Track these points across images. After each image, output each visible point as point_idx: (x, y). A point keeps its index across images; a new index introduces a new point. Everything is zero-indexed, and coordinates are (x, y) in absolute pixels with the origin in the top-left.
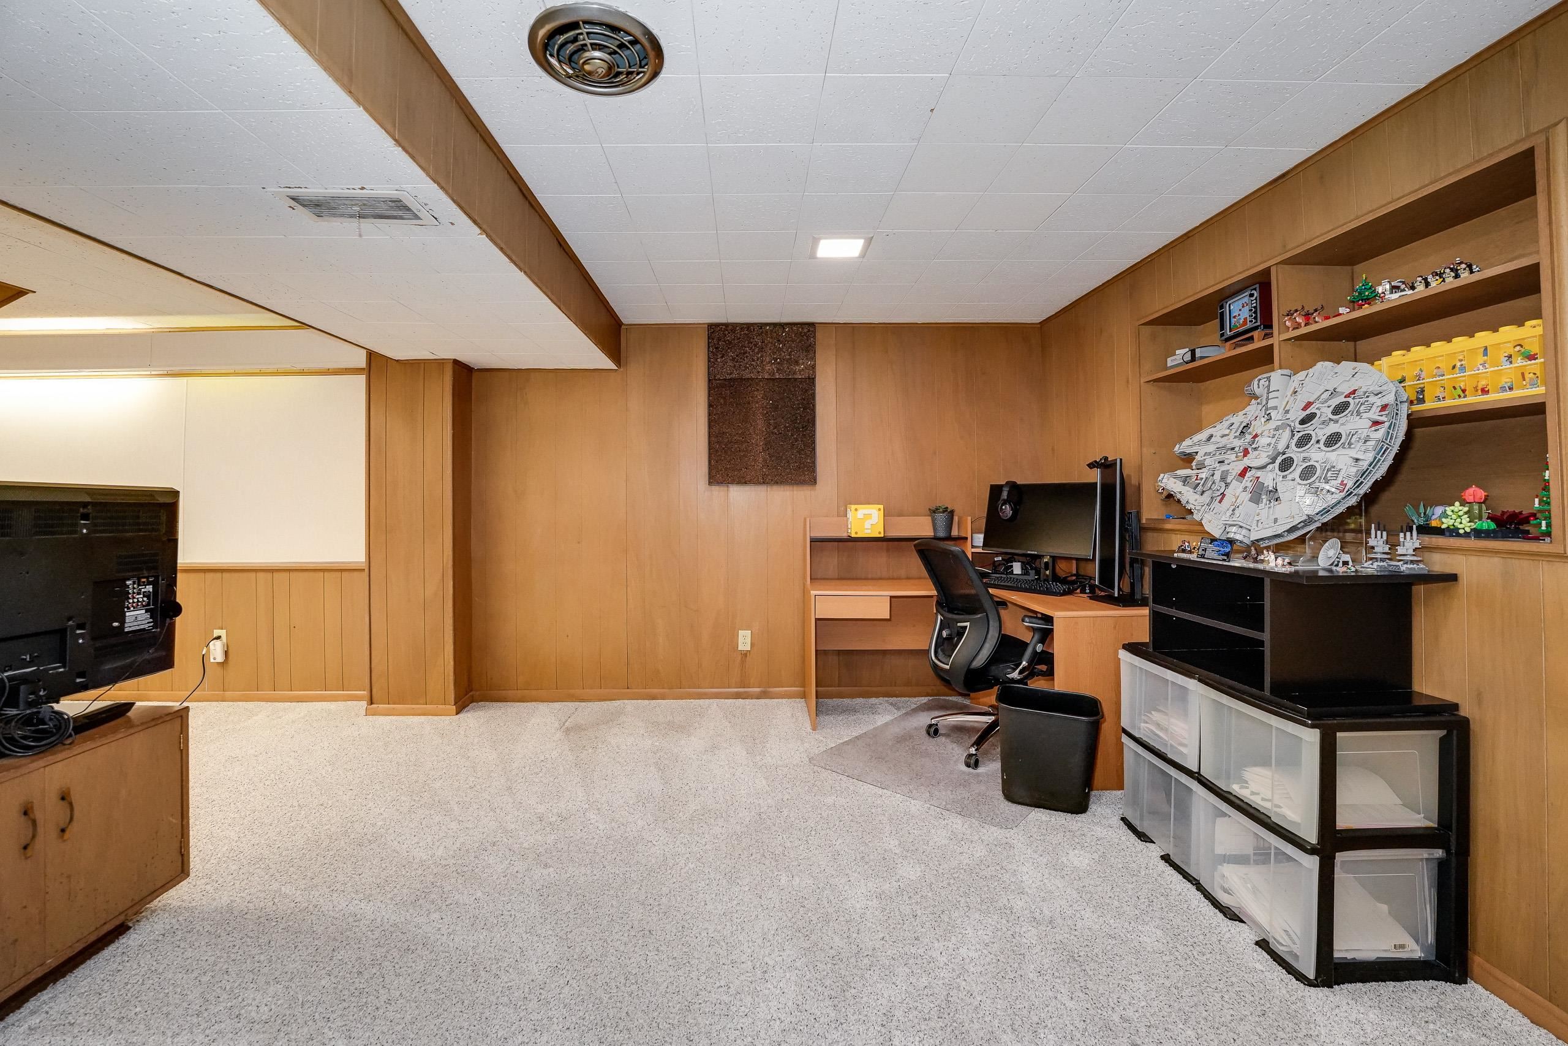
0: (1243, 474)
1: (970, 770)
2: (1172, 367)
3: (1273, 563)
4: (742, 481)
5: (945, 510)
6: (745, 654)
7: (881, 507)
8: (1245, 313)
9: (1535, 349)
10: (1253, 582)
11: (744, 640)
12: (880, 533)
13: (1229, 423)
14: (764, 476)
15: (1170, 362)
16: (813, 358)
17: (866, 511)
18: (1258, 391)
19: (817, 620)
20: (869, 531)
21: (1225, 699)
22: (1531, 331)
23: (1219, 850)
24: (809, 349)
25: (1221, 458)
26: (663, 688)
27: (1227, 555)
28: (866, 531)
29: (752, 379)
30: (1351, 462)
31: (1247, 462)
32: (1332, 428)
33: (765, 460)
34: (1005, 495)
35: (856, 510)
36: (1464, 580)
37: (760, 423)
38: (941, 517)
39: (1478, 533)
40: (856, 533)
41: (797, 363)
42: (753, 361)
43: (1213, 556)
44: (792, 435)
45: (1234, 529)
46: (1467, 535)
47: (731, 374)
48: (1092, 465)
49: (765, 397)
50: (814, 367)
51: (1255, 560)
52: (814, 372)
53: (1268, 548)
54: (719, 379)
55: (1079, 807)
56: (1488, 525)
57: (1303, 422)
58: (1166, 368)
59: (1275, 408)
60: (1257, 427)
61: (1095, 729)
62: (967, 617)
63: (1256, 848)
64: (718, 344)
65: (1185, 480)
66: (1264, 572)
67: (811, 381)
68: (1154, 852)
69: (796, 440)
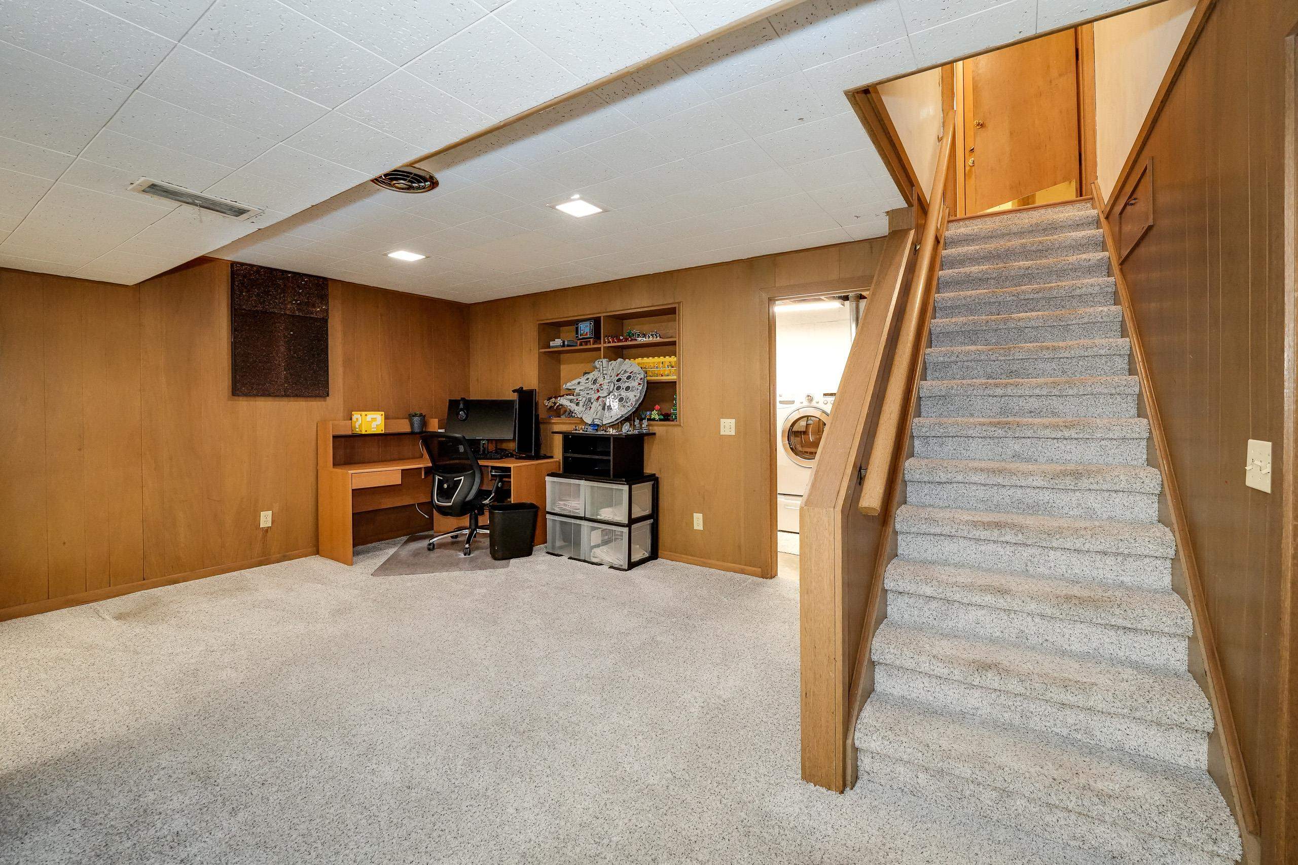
0: (598, 399)
1: (467, 556)
2: (553, 347)
3: (612, 431)
4: (266, 393)
5: (421, 415)
6: (267, 530)
7: (383, 413)
8: (587, 330)
9: (673, 364)
10: (606, 439)
11: (266, 519)
12: (382, 430)
13: (587, 377)
14: (286, 390)
15: (552, 344)
16: (327, 304)
17: (374, 416)
18: (598, 366)
19: (353, 490)
20: (375, 430)
21: (596, 484)
22: (673, 359)
23: (592, 544)
24: (324, 298)
25: (588, 392)
26: (185, 572)
27: (597, 430)
28: (373, 430)
29: (274, 313)
30: (633, 396)
31: (599, 394)
32: (627, 385)
33: (286, 377)
34: (461, 406)
35: (366, 415)
36: (657, 435)
37: (282, 349)
38: (416, 420)
39: (661, 420)
40: (366, 431)
41: (314, 306)
42: (276, 299)
43: (590, 431)
44: (309, 359)
45: (596, 420)
46: (657, 420)
47: (256, 306)
48: (514, 391)
49: (286, 329)
50: (327, 311)
51: (605, 431)
52: (328, 315)
53: (610, 427)
54: (244, 309)
55: (529, 553)
56: (662, 417)
57: (618, 381)
58: (549, 347)
59: (606, 374)
60: (600, 380)
61: (536, 515)
62: (462, 474)
63: (602, 541)
64: (244, 280)
65: (571, 401)
66: (609, 435)
67: (325, 321)
68: (564, 559)
69: (312, 363)
